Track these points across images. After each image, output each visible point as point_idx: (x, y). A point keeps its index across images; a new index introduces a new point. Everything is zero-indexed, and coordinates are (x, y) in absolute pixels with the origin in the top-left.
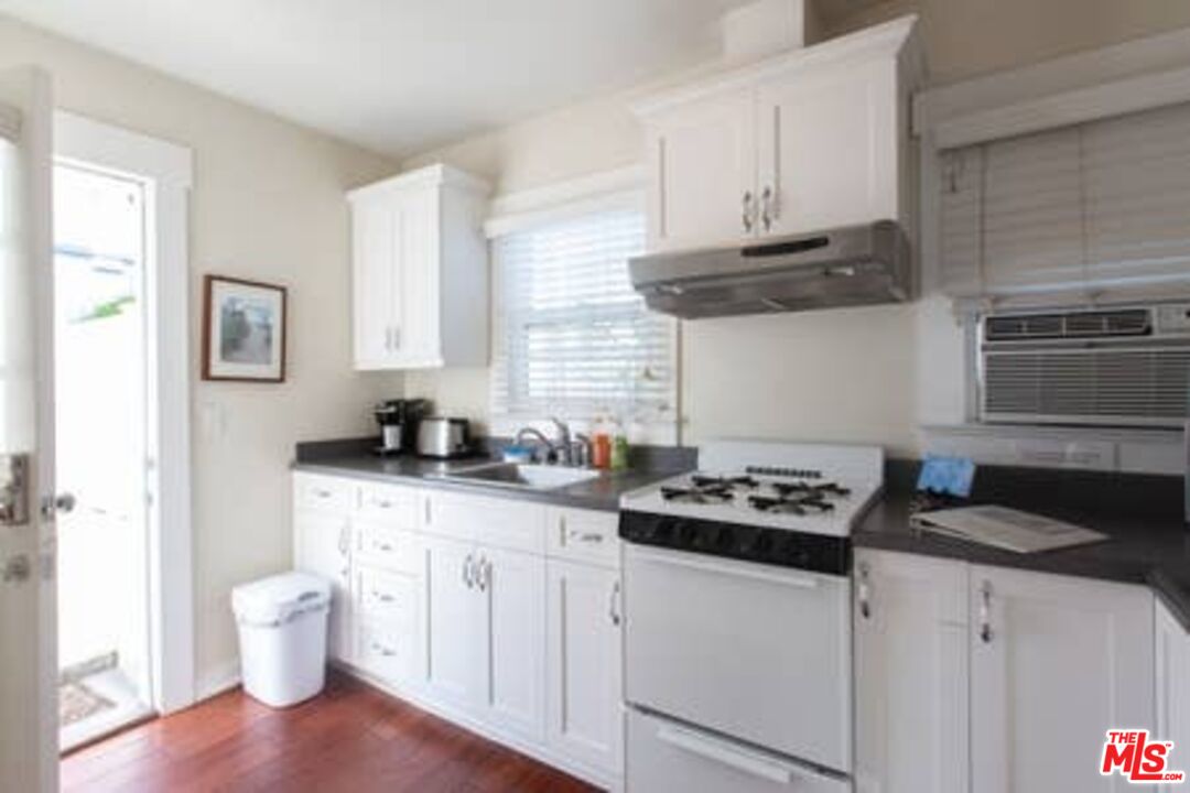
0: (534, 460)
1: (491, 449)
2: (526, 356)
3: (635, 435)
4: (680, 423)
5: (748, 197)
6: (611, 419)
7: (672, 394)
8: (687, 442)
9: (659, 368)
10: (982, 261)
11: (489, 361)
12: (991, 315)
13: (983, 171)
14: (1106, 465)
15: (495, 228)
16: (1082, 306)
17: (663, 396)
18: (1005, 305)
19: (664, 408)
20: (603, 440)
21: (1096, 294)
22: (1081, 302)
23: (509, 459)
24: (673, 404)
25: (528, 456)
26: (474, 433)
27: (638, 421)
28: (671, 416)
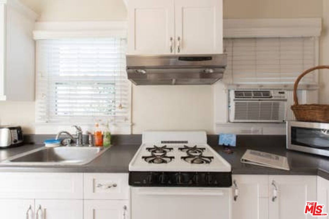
0: (62, 144)
1: (35, 140)
2: (56, 97)
3: (113, 131)
4: (132, 125)
5: (171, 39)
6: (103, 124)
7: (129, 114)
8: (135, 133)
9: (125, 104)
10: (232, 74)
11: (34, 99)
12: (236, 90)
13: (233, 47)
14: (260, 133)
15: (38, 35)
16: (257, 89)
17: (126, 115)
18: (240, 88)
19: (126, 119)
20: (99, 134)
21: (261, 86)
22: (256, 88)
23: (48, 145)
24: (129, 117)
25: (58, 143)
26: (24, 133)
27: (115, 125)
28: (129, 122)
